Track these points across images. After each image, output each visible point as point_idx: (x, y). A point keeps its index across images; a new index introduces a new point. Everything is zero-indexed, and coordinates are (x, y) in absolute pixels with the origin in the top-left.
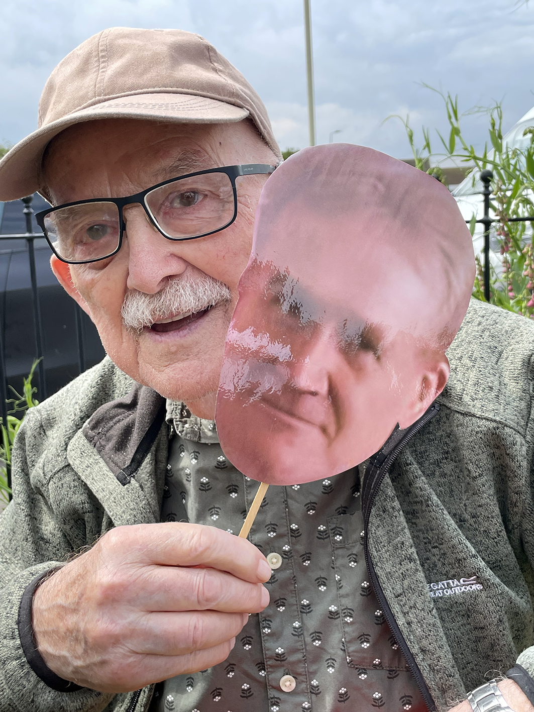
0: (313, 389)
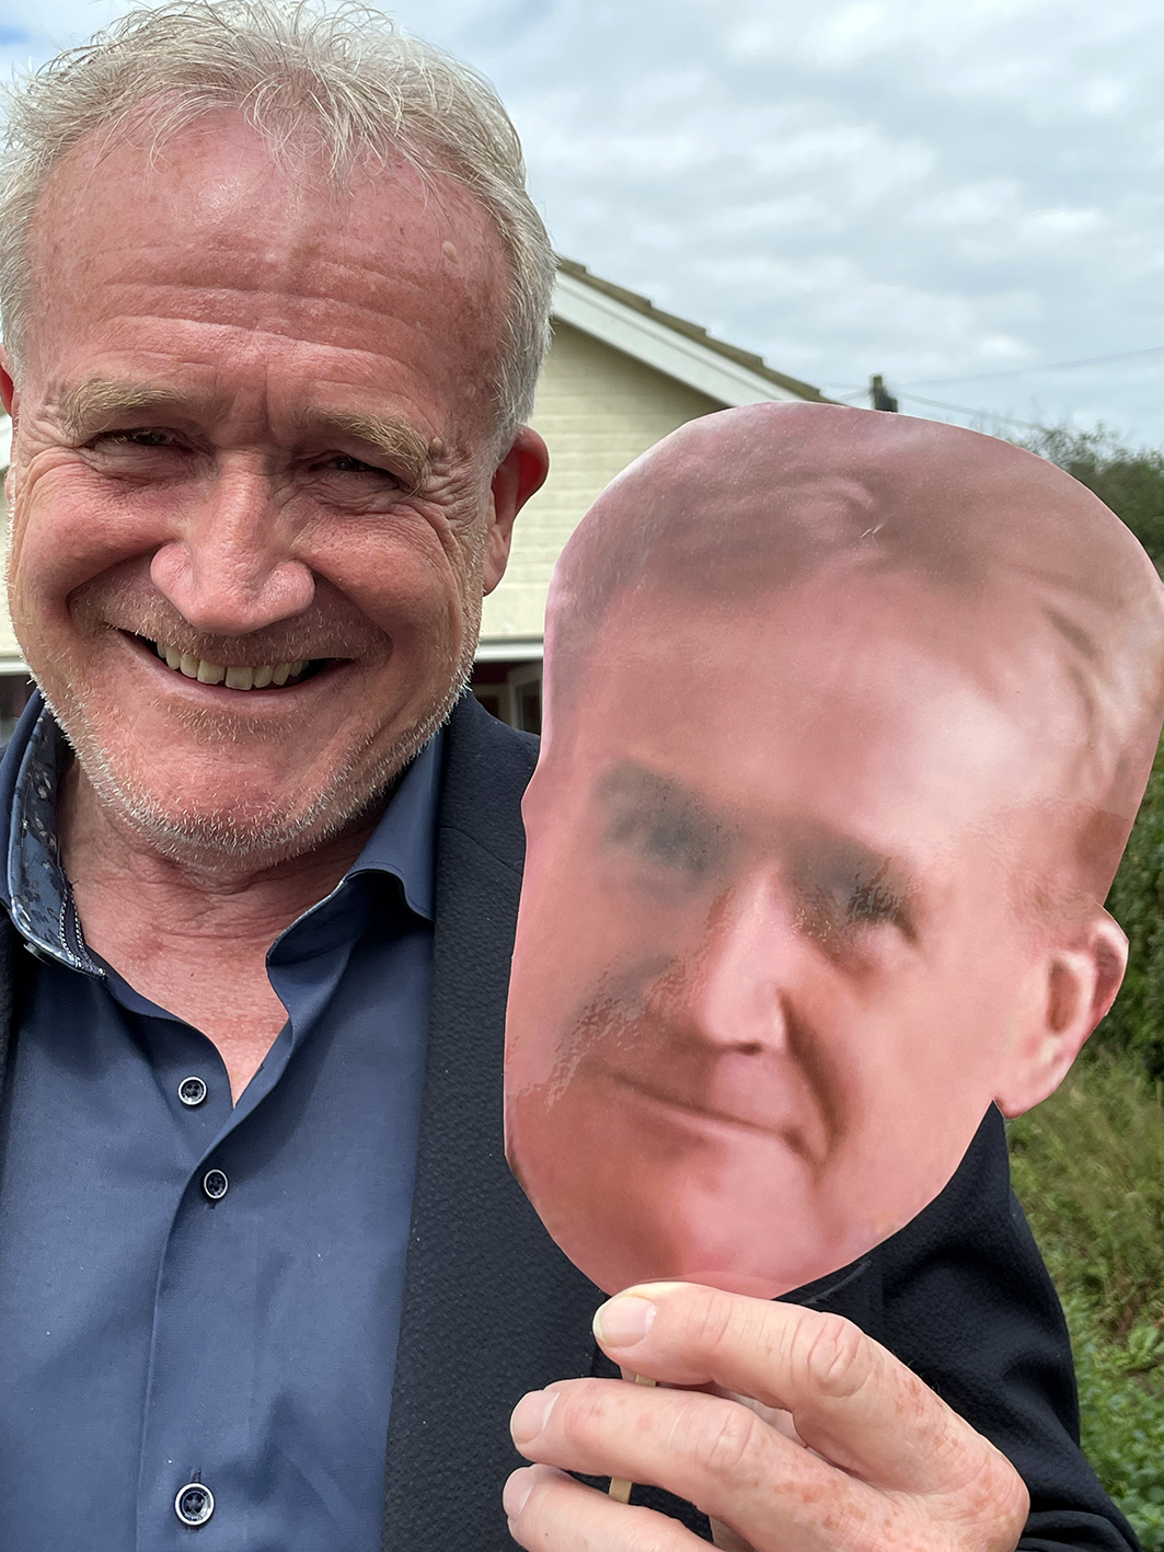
0: (745, 1036)
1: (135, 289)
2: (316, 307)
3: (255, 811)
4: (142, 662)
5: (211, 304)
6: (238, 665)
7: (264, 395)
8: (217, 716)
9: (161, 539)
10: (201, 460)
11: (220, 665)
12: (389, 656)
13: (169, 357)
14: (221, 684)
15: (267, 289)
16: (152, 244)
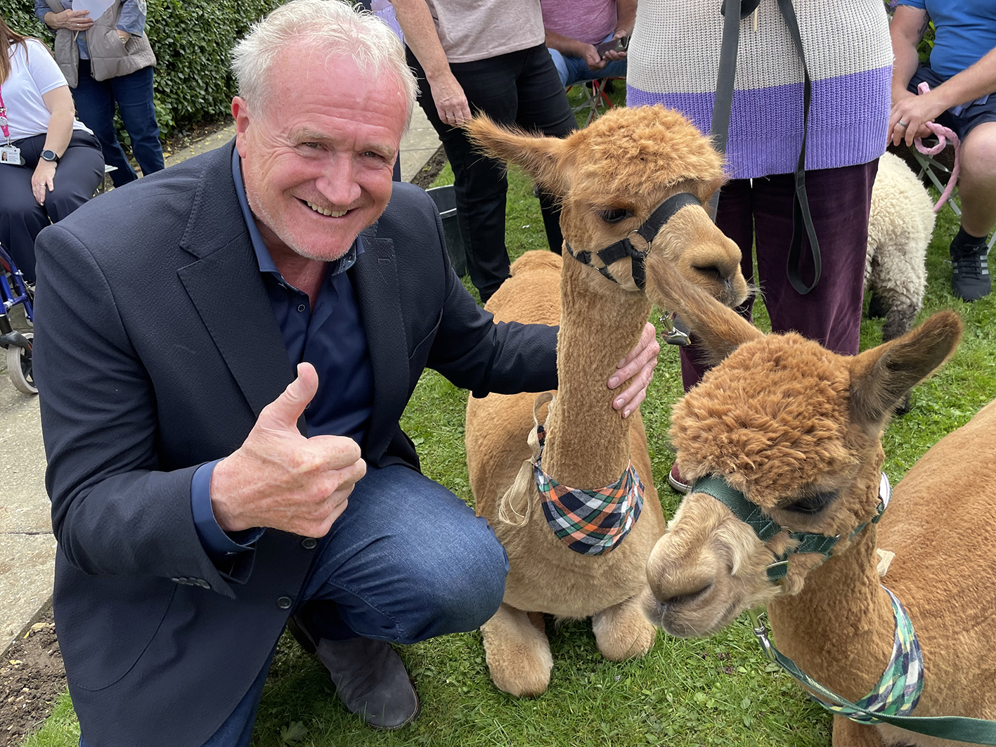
1: (319, 106)
2: (369, 114)
4: (304, 208)
5: (341, 113)
10: (330, 153)
12: (373, 205)
16: (324, 95)
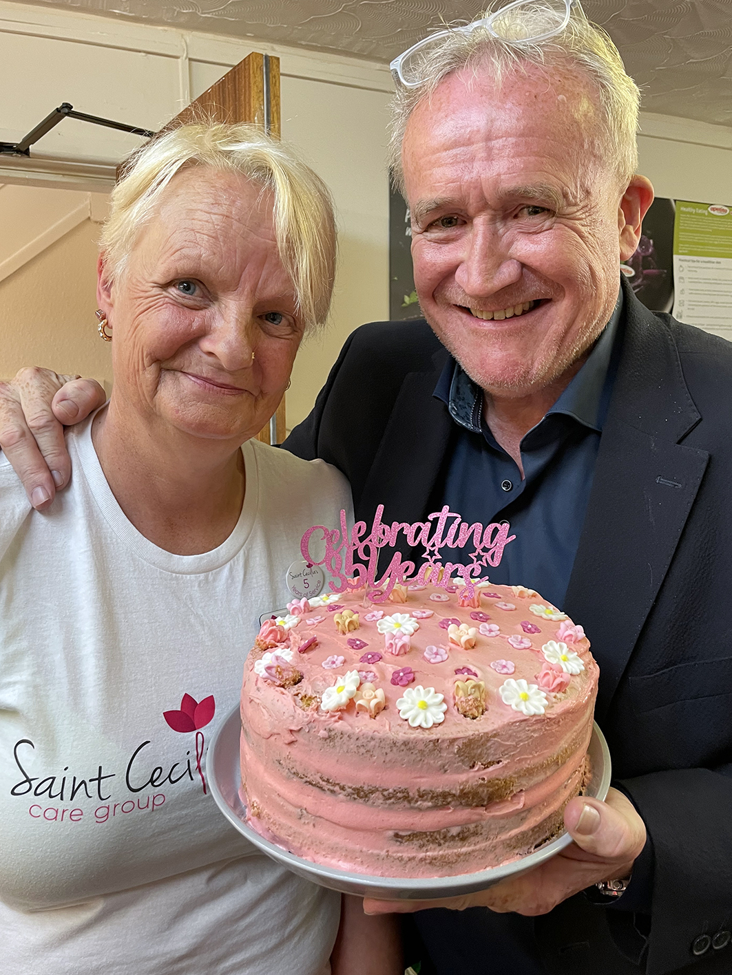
3: (516, 370)
6: (498, 310)
7: (481, 189)
8: (492, 333)
9: (457, 263)
11: (490, 311)
13: (442, 184)
14: (493, 319)
15: (478, 142)
